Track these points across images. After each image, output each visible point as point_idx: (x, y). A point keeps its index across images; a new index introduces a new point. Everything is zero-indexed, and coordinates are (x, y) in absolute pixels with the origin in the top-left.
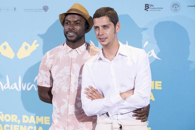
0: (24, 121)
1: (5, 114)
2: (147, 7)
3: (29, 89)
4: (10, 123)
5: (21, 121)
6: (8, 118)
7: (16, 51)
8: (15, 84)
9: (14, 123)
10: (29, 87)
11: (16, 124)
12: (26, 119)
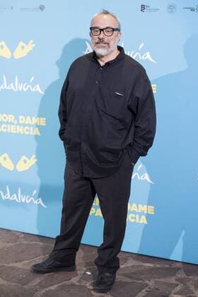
0: (21, 122)
1: (2, 113)
2: (143, 8)
4: (7, 123)
5: (18, 121)
6: (5, 118)
8: (12, 84)
9: (11, 123)
10: (26, 87)
11: (13, 124)
12: (22, 120)
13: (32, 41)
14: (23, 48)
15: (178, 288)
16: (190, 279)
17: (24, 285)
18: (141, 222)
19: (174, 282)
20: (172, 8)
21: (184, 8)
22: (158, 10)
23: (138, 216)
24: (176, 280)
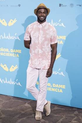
1: (4, 48)
2: (60, 5)
3: (13, 39)
4: (6, 52)
5: (10, 51)
6: (5, 50)
7: (8, 23)
8: (8, 36)
10: (13, 38)
11: (8, 52)
12: (12, 51)
13: (15, 19)
14: (12, 22)
15: (75, 118)
16: (80, 115)
17: (13, 117)
18: (60, 92)
19: (74, 116)
20: (72, 5)
21: (77, 5)
22: (66, 6)
23: (59, 89)
24: (74, 115)
